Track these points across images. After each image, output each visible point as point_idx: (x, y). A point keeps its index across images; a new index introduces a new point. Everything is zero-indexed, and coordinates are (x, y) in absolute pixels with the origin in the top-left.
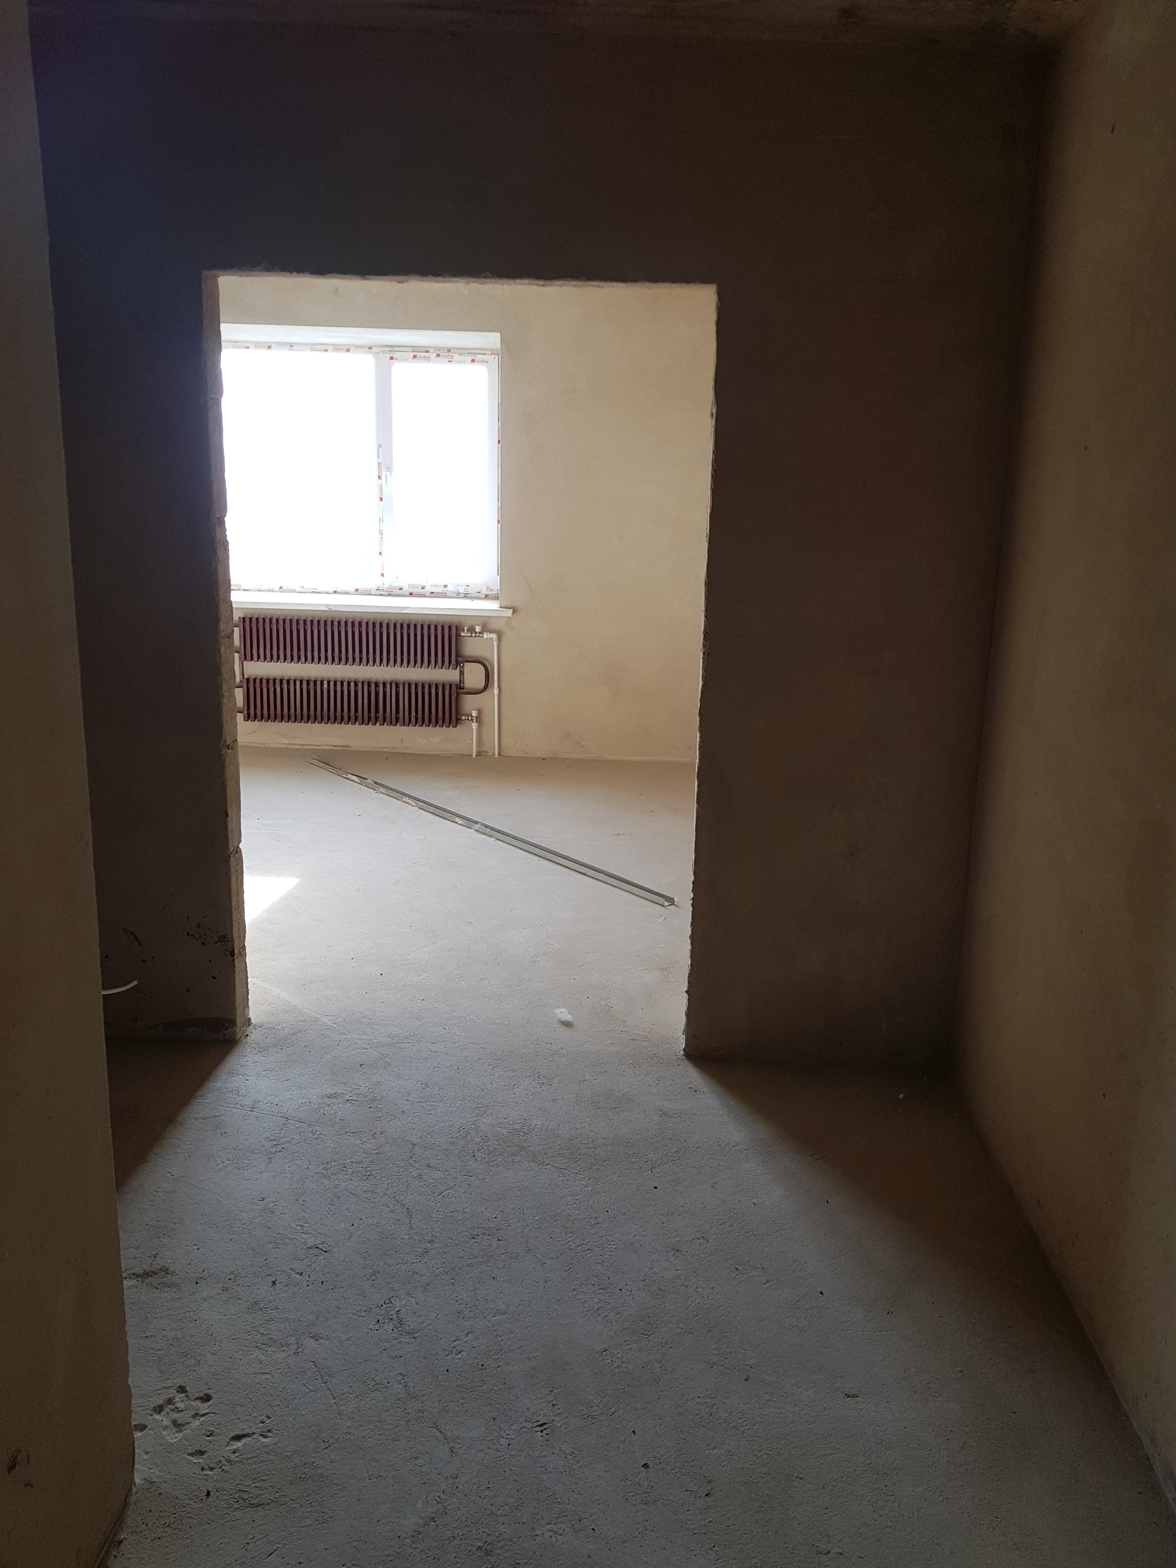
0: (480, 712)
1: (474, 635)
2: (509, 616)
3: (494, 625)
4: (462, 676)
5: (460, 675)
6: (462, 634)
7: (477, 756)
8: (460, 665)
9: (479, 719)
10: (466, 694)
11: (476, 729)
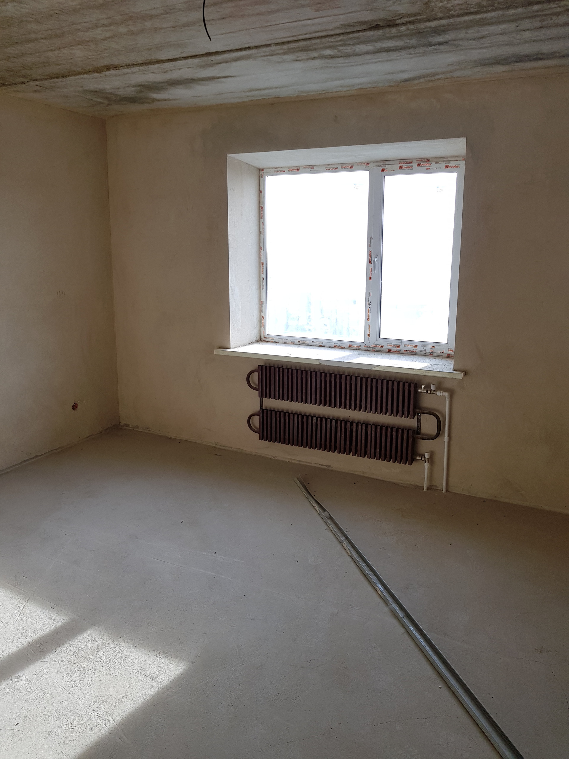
0: (432, 454)
1: (429, 392)
2: (460, 378)
3: (447, 385)
4: (419, 423)
5: (418, 422)
6: (420, 391)
7: (428, 489)
8: (418, 414)
9: (431, 461)
10: (421, 439)
11: (428, 468)
